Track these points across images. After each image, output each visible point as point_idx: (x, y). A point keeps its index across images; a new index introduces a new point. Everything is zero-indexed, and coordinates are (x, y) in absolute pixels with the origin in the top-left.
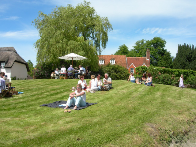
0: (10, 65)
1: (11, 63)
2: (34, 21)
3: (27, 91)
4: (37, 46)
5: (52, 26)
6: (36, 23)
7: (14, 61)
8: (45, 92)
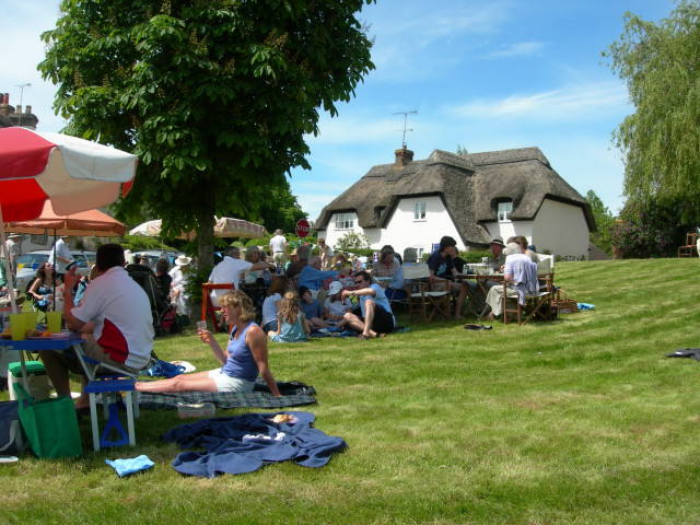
0: (528, 211)
1: (532, 201)
2: (608, 52)
3: (607, 300)
4: (626, 141)
5: (675, 63)
6: (616, 57)
7: (542, 195)
8: (672, 307)
